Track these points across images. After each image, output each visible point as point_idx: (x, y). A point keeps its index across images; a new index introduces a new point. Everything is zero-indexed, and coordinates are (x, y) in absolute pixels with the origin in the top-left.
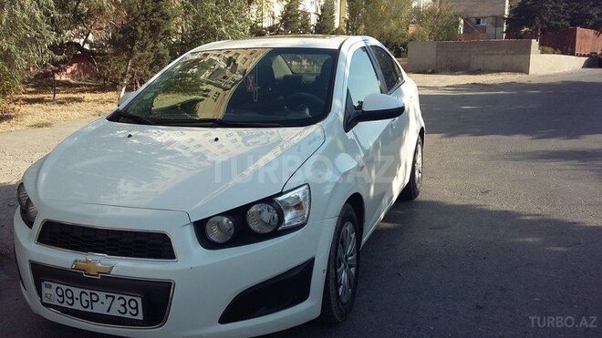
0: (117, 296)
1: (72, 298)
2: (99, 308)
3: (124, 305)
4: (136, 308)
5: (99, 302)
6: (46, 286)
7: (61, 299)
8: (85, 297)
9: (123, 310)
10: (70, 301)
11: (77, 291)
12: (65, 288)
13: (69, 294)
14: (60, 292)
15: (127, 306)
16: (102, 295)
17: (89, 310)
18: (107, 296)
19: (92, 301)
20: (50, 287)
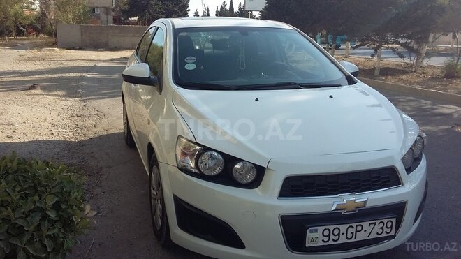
0: (378, 222)
1: (339, 235)
2: (361, 236)
3: (382, 228)
4: (391, 227)
5: (363, 230)
6: (311, 231)
7: (326, 239)
8: (351, 230)
9: (380, 231)
10: (336, 238)
11: (343, 228)
12: (331, 228)
13: (336, 232)
14: (326, 233)
15: (385, 227)
16: (365, 225)
17: (353, 240)
18: (370, 224)
19: (357, 232)
20: (316, 231)
